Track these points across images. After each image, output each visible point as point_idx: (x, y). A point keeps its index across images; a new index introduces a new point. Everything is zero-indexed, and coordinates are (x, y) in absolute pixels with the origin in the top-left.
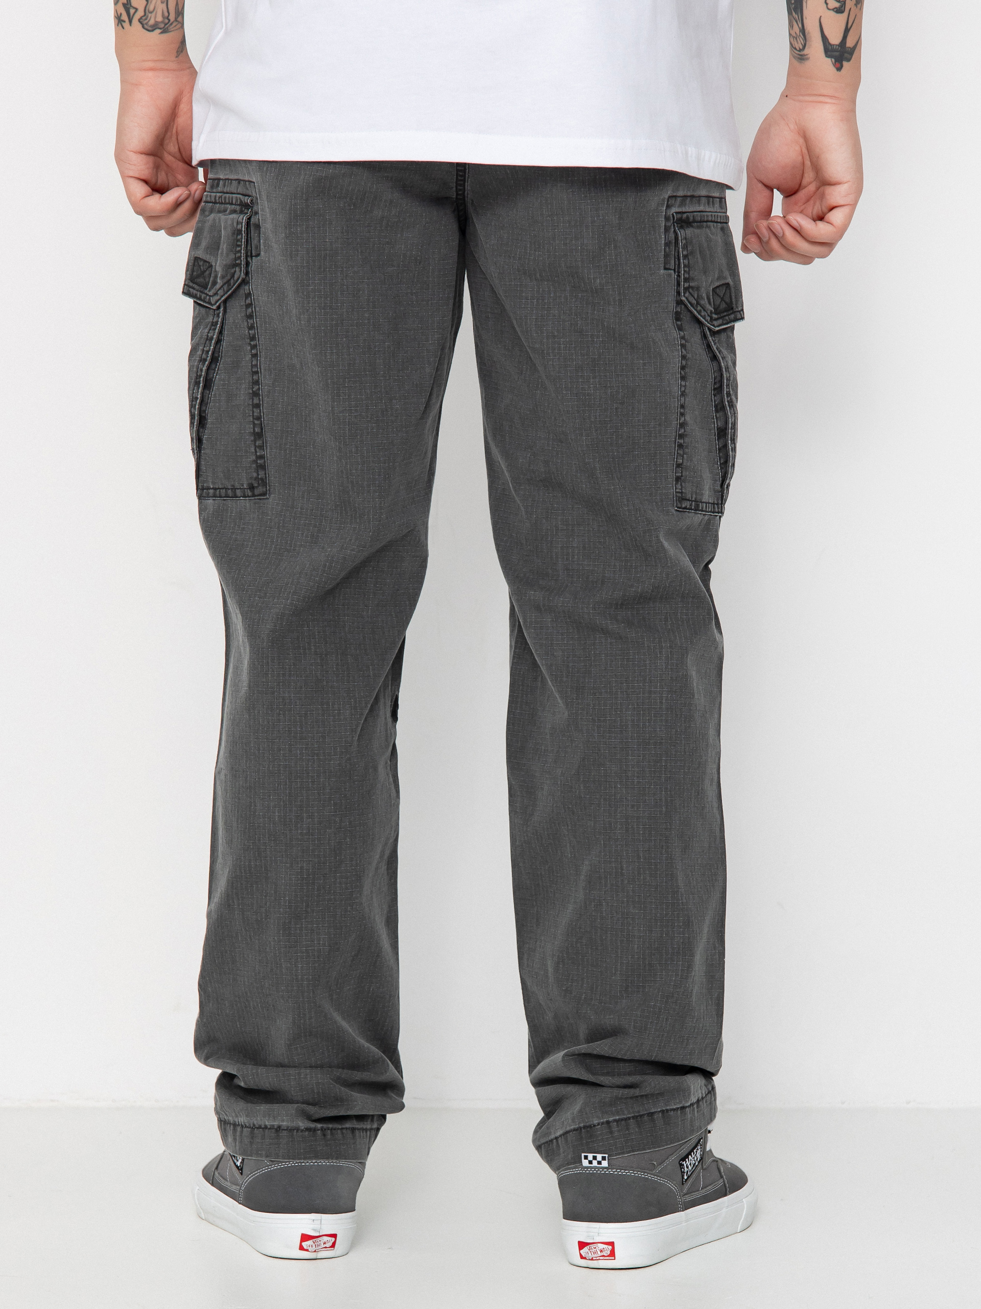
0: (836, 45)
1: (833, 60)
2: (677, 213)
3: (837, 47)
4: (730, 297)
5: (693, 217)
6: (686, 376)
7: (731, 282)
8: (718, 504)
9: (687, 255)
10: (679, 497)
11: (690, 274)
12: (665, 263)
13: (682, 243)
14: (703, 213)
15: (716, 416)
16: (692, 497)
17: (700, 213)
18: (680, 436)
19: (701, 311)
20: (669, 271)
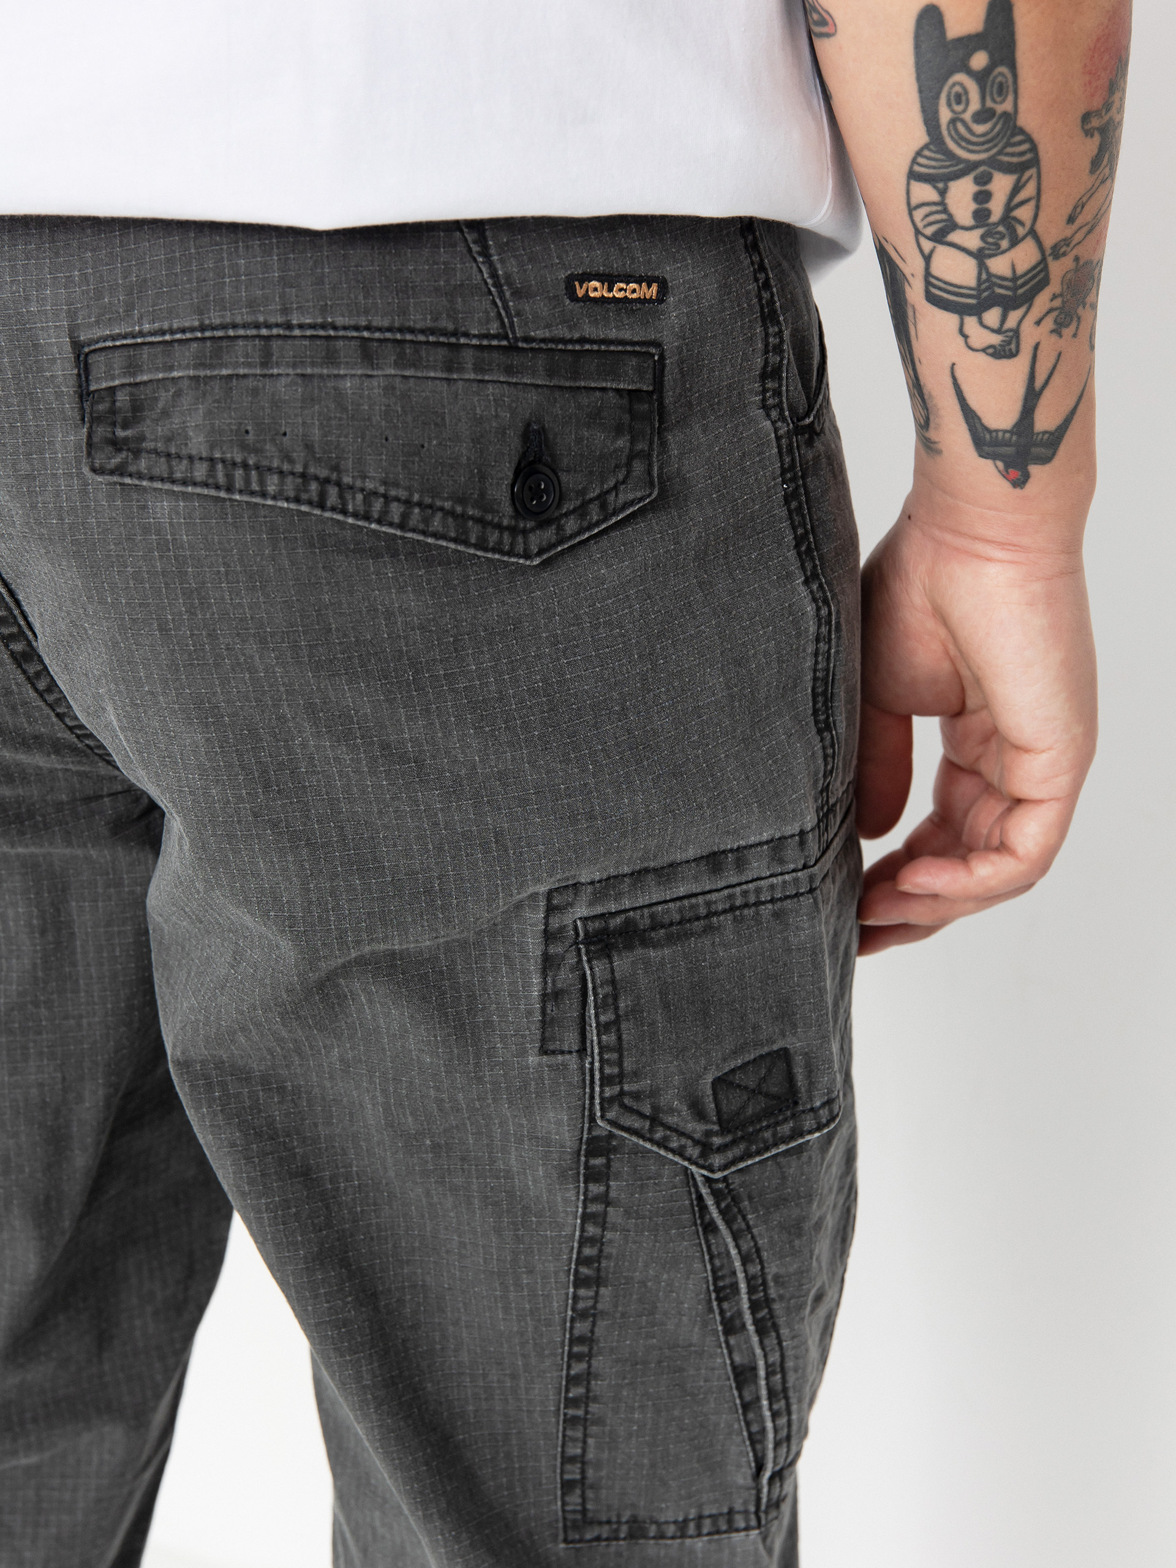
0: (1005, 431)
1: (1000, 464)
2: (584, 919)
3: (1007, 435)
4: (790, 1078)
5: (652, 916)
6: (603, 1274)
7: (794, 1043)
8: (746, 1512)
9: (617, 1022)
10: (574, 1521)
11: (625, 1064)
12: (543, 1040)
13: (595, 994)
14: (693, 901)
15: (727, 1342)
16: (619, 1516)
17: (678, 904)
18: (571, 1403)
19: (666, 1139)
20: (560, 1057)
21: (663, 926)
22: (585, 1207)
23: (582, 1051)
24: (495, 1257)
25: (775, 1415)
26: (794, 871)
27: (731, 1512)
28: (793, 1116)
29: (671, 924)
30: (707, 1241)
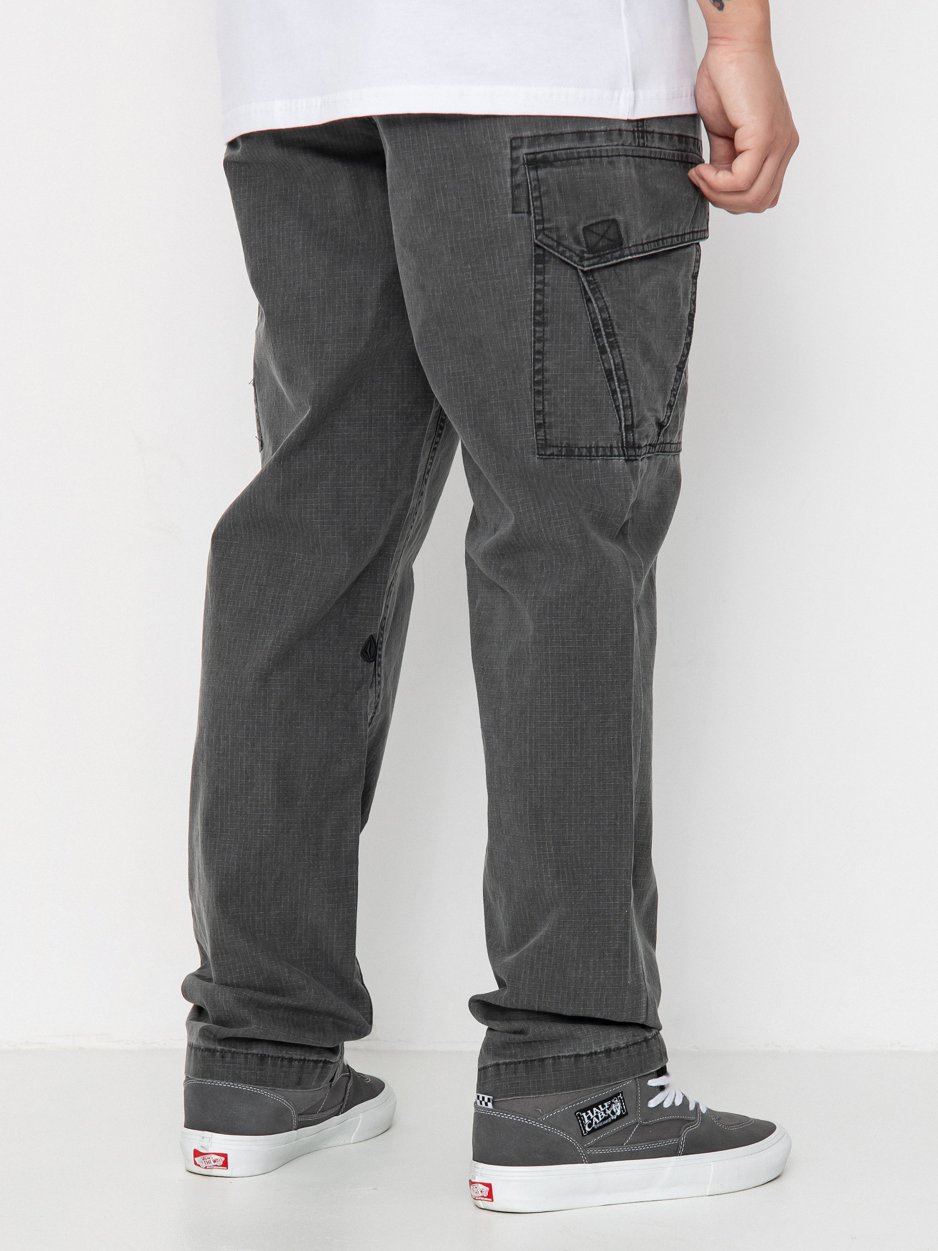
2: (527, 154)
4: (619, 233)
5: (555, 155)
6: (545, 320)
7: (619, 217)
8: (618, 448)
9: (540, 197)
10: (542, 444)
11: (544, 216)
12: (513, 207)
13: (531, 185)
14: (572, 150)
15: (601, 357)
16: (561, 443)
17: (565, 151)
18: (537, 383)
19: (564, 251)
20: (520, 214)
21: (559, 160)
22: (535, 286)
23: (529, 213)
24: (501, 315)
25: (622, 392)
26: (617, 145)
27: (611, 447)
28: (621, 250)
29: (563, 160)
30: (588, 306)
